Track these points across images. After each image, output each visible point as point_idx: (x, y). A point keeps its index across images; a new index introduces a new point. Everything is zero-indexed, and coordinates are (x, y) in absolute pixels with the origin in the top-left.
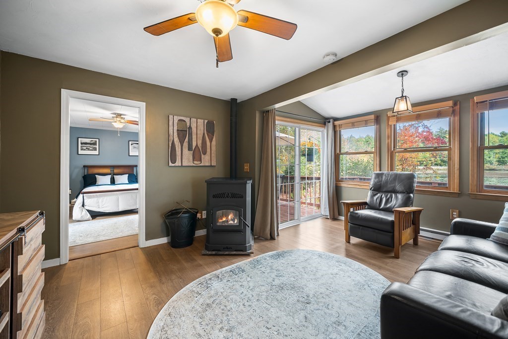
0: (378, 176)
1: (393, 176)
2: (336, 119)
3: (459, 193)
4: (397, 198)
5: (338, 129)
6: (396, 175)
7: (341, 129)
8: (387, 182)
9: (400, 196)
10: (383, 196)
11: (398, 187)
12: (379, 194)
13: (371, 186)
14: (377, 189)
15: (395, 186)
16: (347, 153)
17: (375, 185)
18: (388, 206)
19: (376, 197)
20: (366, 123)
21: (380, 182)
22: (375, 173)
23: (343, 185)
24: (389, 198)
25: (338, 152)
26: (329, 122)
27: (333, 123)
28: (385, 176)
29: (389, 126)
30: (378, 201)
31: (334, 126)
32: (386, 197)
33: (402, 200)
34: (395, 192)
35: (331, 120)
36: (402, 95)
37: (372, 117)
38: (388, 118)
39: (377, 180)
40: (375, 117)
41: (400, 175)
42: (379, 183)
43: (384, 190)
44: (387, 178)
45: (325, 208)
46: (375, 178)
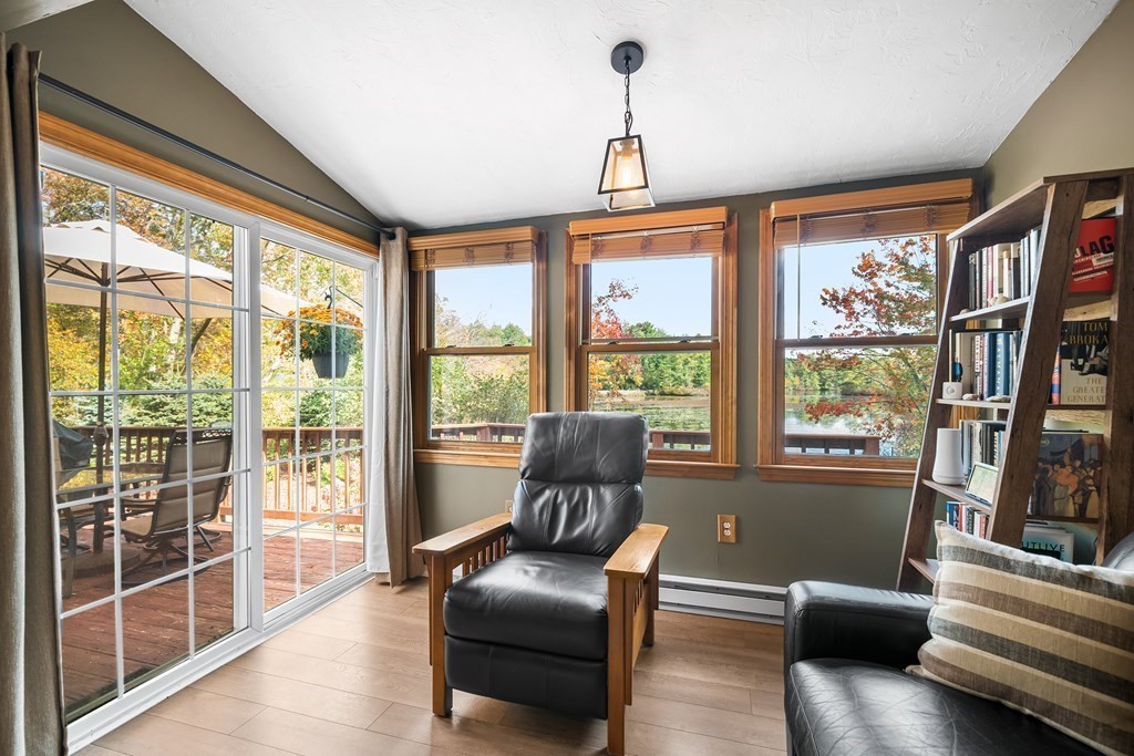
0: (546, 427)
1: (588, 428)
2: (414, 231)
3: (738, 468)
4: (599, 499)
5: (422, 265)
6: (597, 424)
7: (432, 266)
8: (569, 448)
9: (608, 494)
10: (559, 500)
11: (603, 465)
12: (547, 493)
13: (523, 464)
14: (542, 473)
15: (593, 462)
16: (451, 351)
17: (535, 458)
18: (577, 532)
19: (541, 501)
20: (508, 253)
21: (550, 448)
22: (534, 419)
23: (441, 457)
24: (577, 503)
25: (424, 346)
26: (392, 237)
27: (407, 245)
28: (565, 426)
29: (572, 268)
30: (546, 517)
31: (410, 256)
32: (570, 500)
33: (615, 507)
34: (593, 480)
35: (399, 231)
36: (627, 134)
37: (526, 233)
38: (570, 240)
39: (541, 441)
40: (533, 236)
41: (607, 423)
42: (548, 453)
43: (563, 474)
44: (570, 434)
45: (376, 548)
46: (536, 436)
